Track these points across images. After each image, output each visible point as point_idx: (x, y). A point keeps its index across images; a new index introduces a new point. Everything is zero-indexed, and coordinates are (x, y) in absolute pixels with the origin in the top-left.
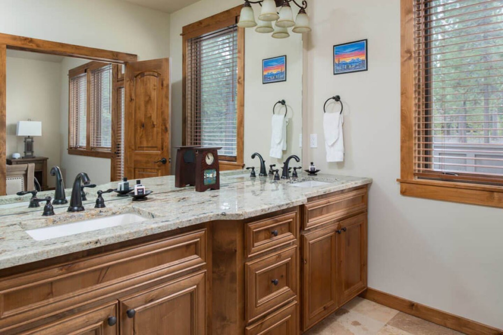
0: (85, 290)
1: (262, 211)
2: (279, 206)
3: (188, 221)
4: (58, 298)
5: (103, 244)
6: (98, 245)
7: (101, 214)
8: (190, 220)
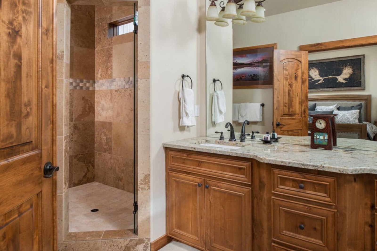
0: (193, 167)
1: (282, 163)
2: (303, 165)
3: (235, 153)
4: (185, 166)
5: (197, 150)
6: (195, 150)
7: (237, 144)
8: (237, 153)
